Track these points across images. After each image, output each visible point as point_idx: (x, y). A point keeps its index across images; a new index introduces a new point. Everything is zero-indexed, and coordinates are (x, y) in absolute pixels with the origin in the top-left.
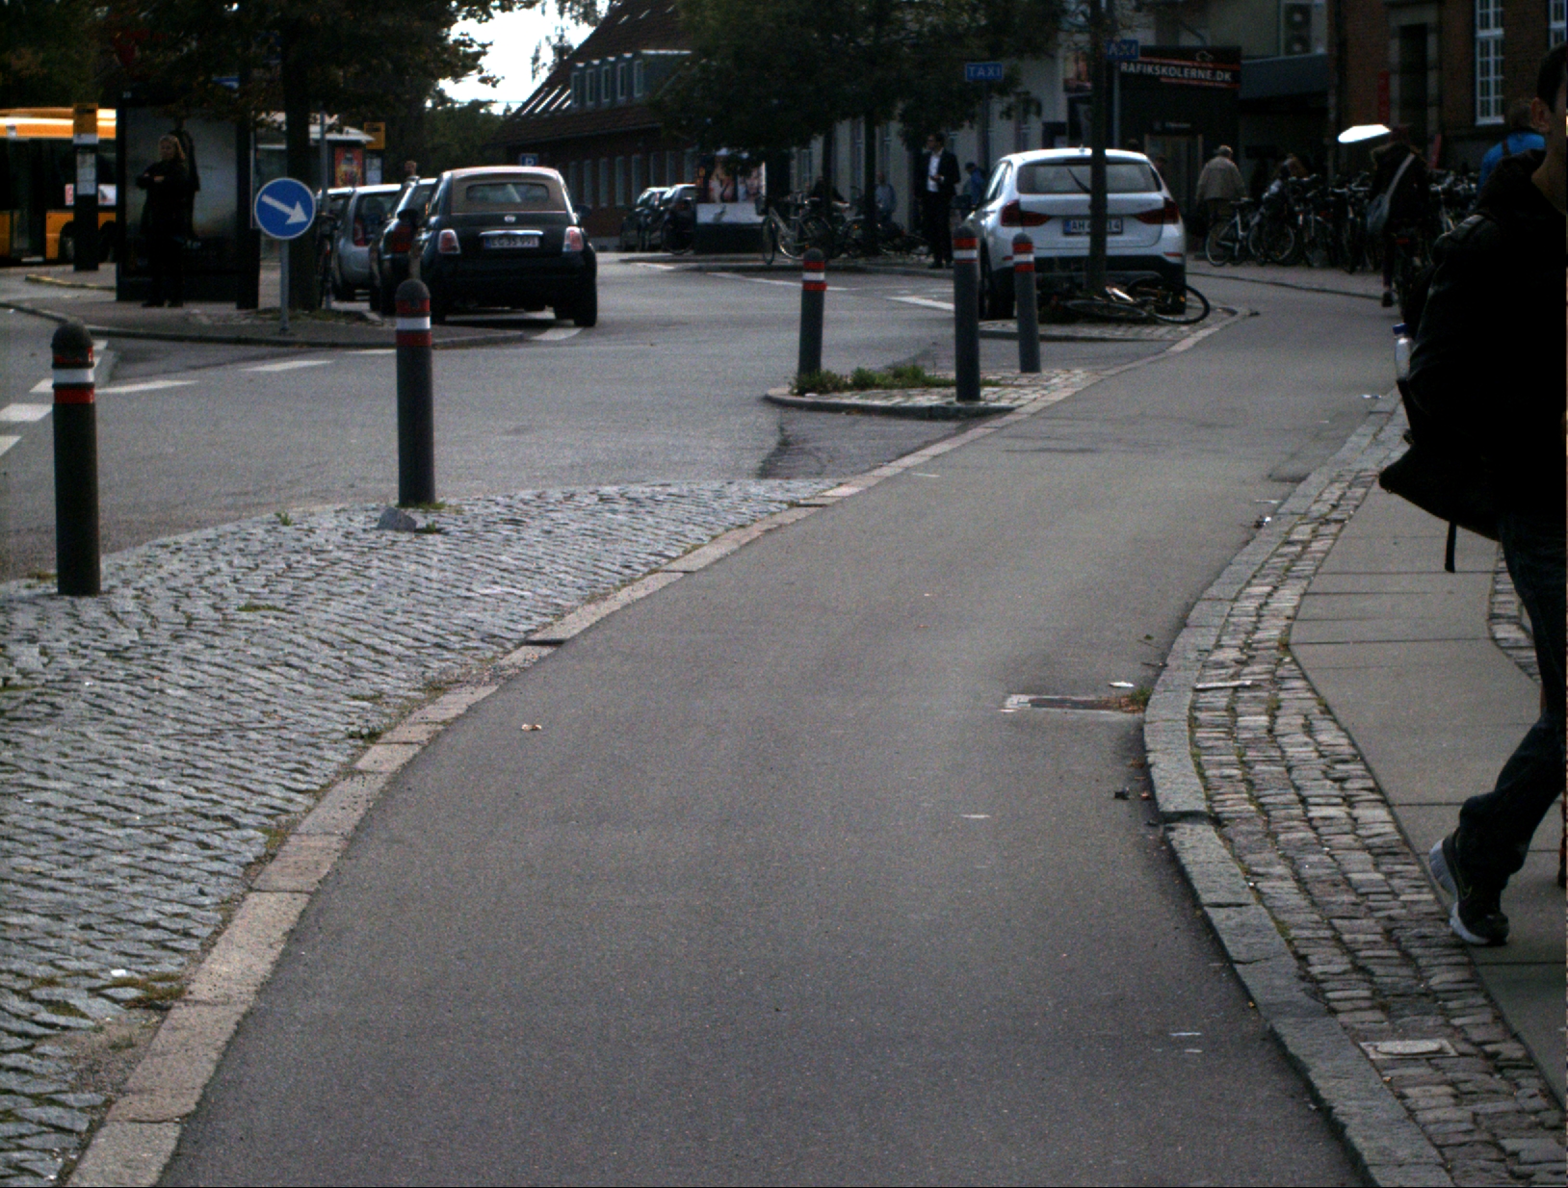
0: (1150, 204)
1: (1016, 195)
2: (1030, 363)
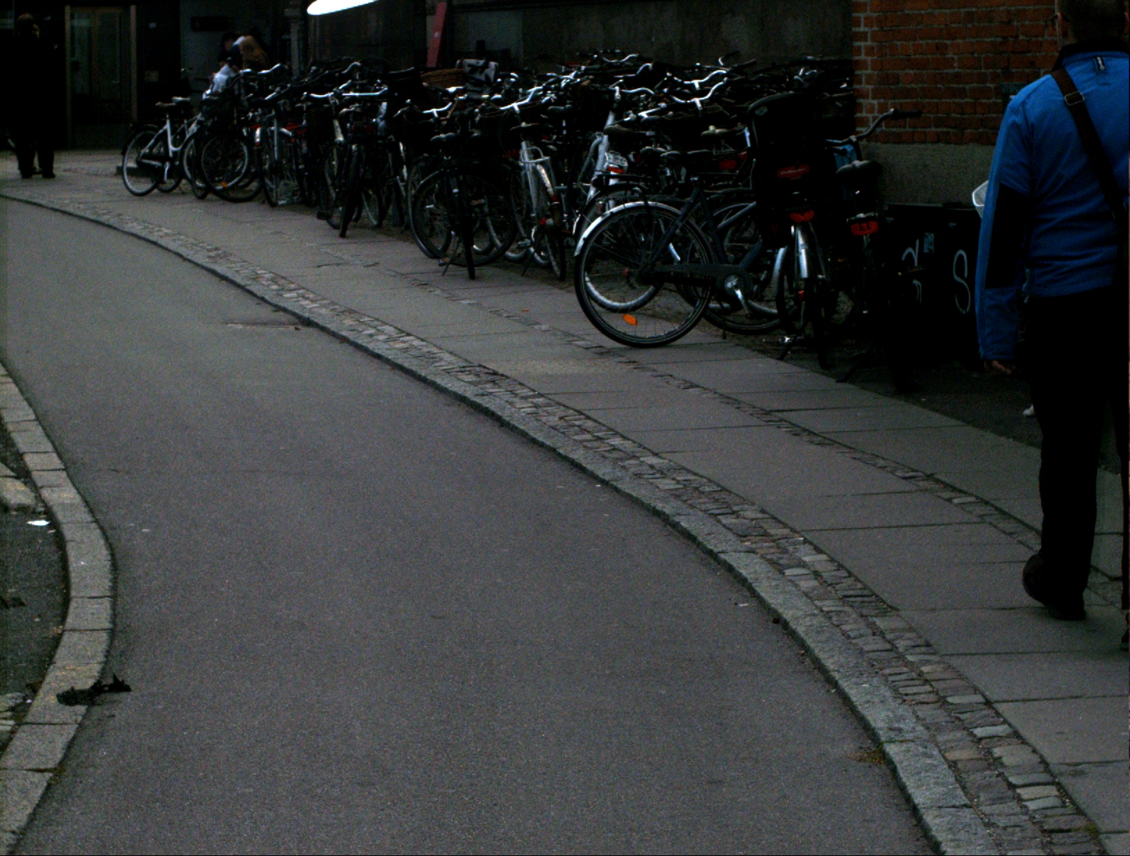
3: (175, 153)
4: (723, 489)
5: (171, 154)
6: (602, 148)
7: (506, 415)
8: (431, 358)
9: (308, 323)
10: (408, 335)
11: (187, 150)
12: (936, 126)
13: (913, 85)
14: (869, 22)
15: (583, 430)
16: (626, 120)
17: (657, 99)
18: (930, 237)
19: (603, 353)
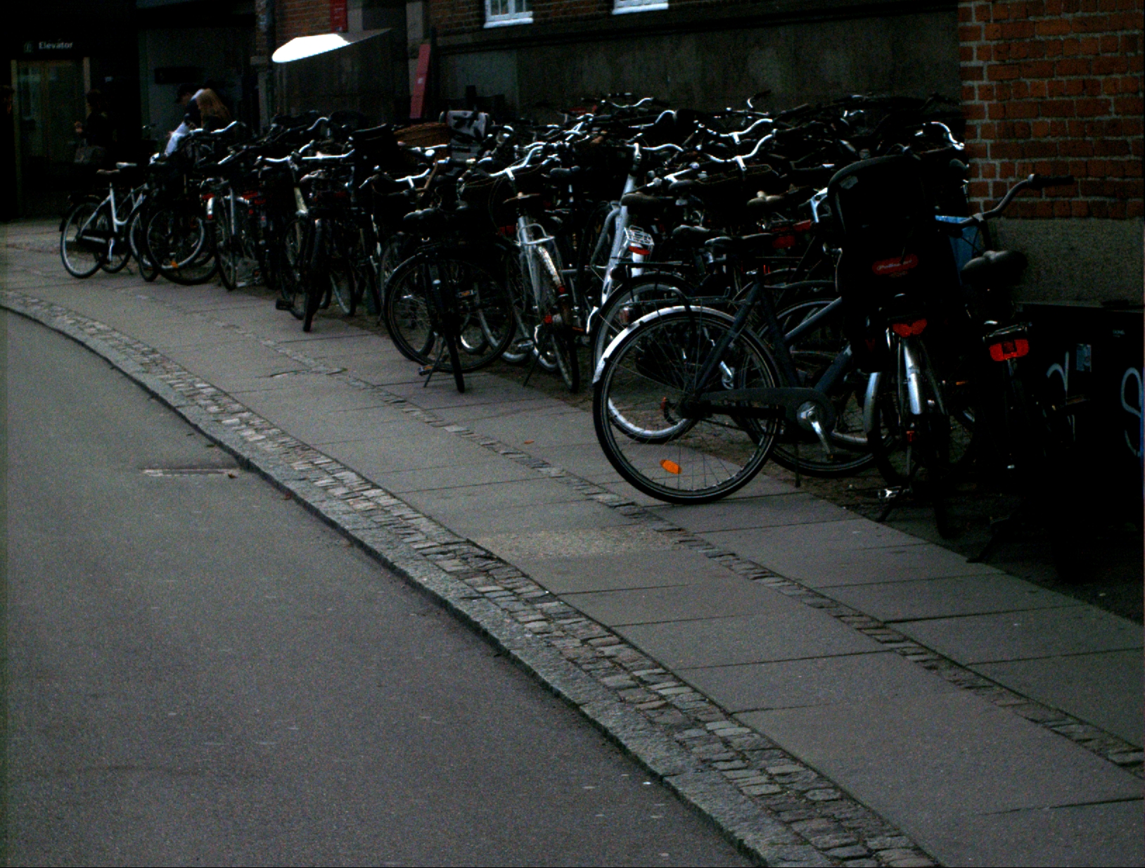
3: (119, 227)
4: (846, 796)
5: (116, 229)
6: (619, 222)
7: (503, 637)
8: (402, 529)
9: (247, 465)
10: (375, 486)
11: (133, 224)
12: (1085, 195)
13: (1050, 139)
14: (984, 53)
15: (617, 666)
16: (649, 185)
17: (685, 159)
18: (1086, 350)
19: (637, 514)
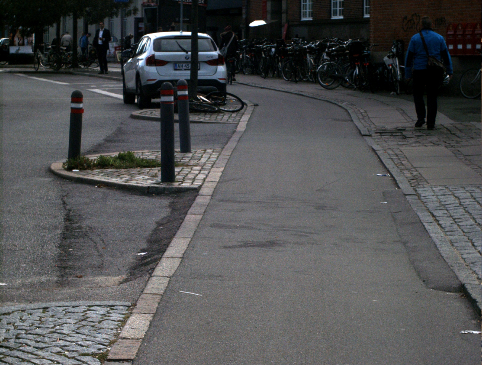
0: (212, 57)
1: (153, 52)
2: (186, 148)
6: (324, 56)
7: (303, 94)
8: (289, 90)
10: (285, 88)
14: (372, 29)
15: (317, 96)
16: (330, 50)
